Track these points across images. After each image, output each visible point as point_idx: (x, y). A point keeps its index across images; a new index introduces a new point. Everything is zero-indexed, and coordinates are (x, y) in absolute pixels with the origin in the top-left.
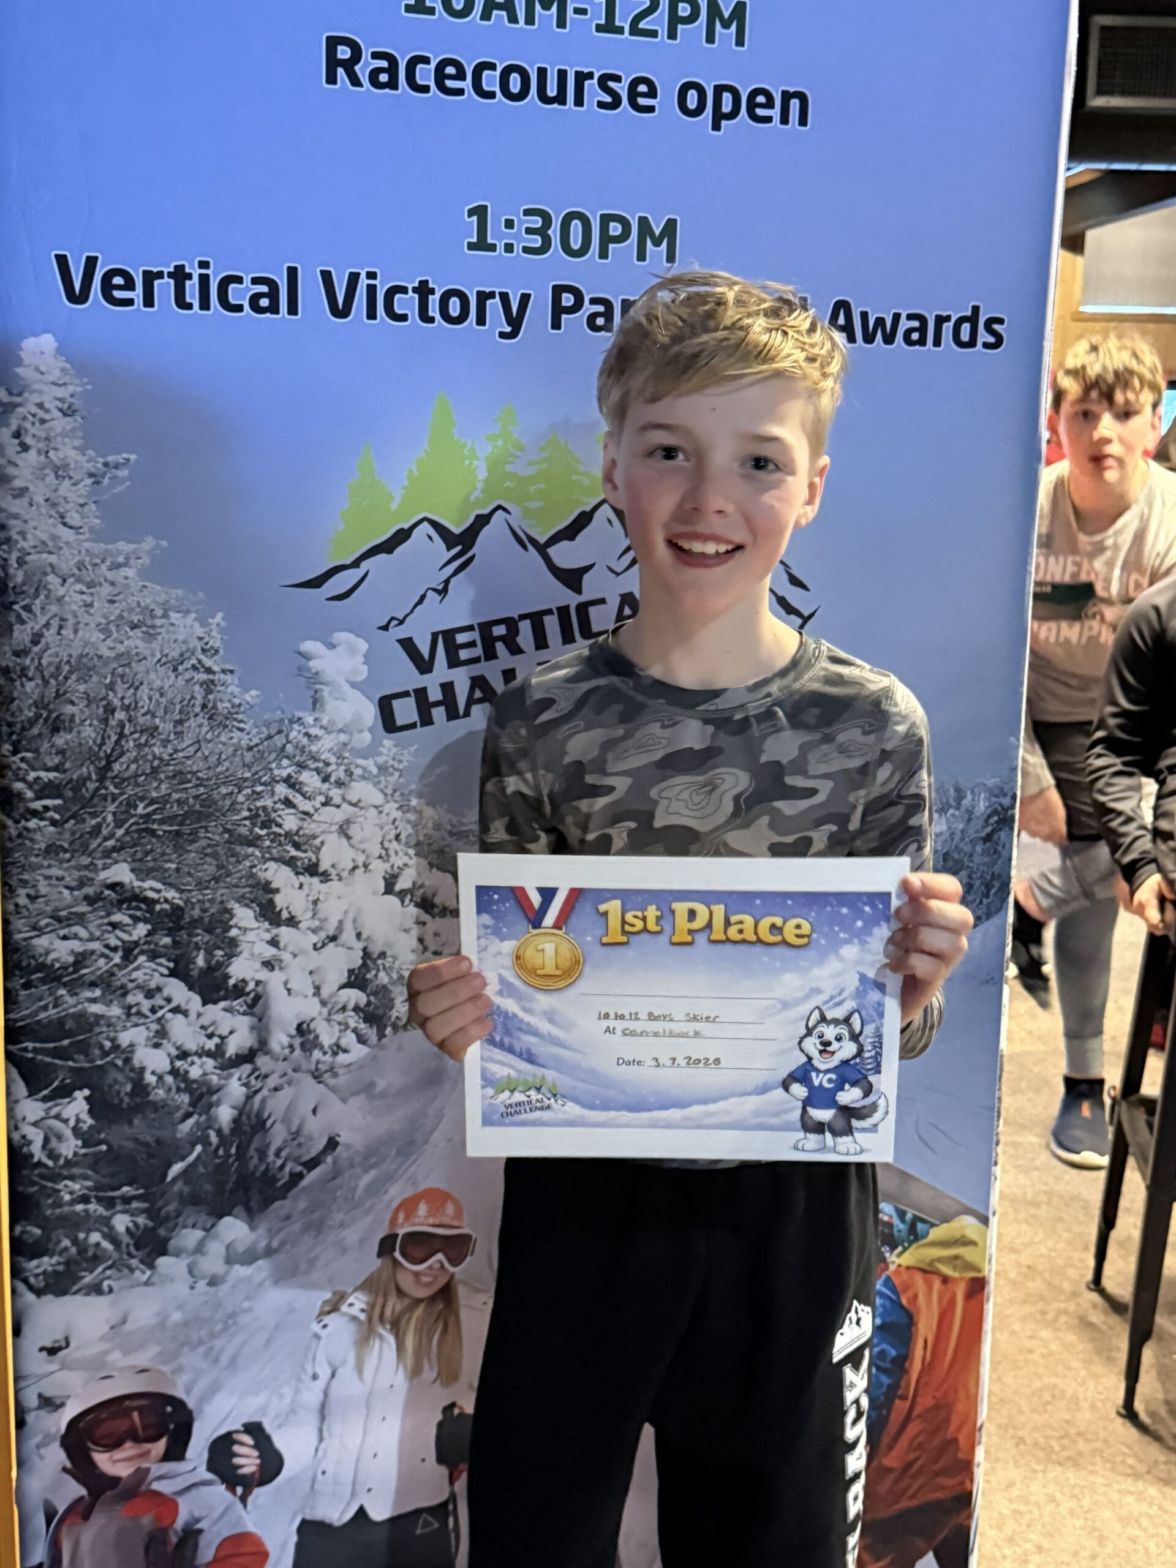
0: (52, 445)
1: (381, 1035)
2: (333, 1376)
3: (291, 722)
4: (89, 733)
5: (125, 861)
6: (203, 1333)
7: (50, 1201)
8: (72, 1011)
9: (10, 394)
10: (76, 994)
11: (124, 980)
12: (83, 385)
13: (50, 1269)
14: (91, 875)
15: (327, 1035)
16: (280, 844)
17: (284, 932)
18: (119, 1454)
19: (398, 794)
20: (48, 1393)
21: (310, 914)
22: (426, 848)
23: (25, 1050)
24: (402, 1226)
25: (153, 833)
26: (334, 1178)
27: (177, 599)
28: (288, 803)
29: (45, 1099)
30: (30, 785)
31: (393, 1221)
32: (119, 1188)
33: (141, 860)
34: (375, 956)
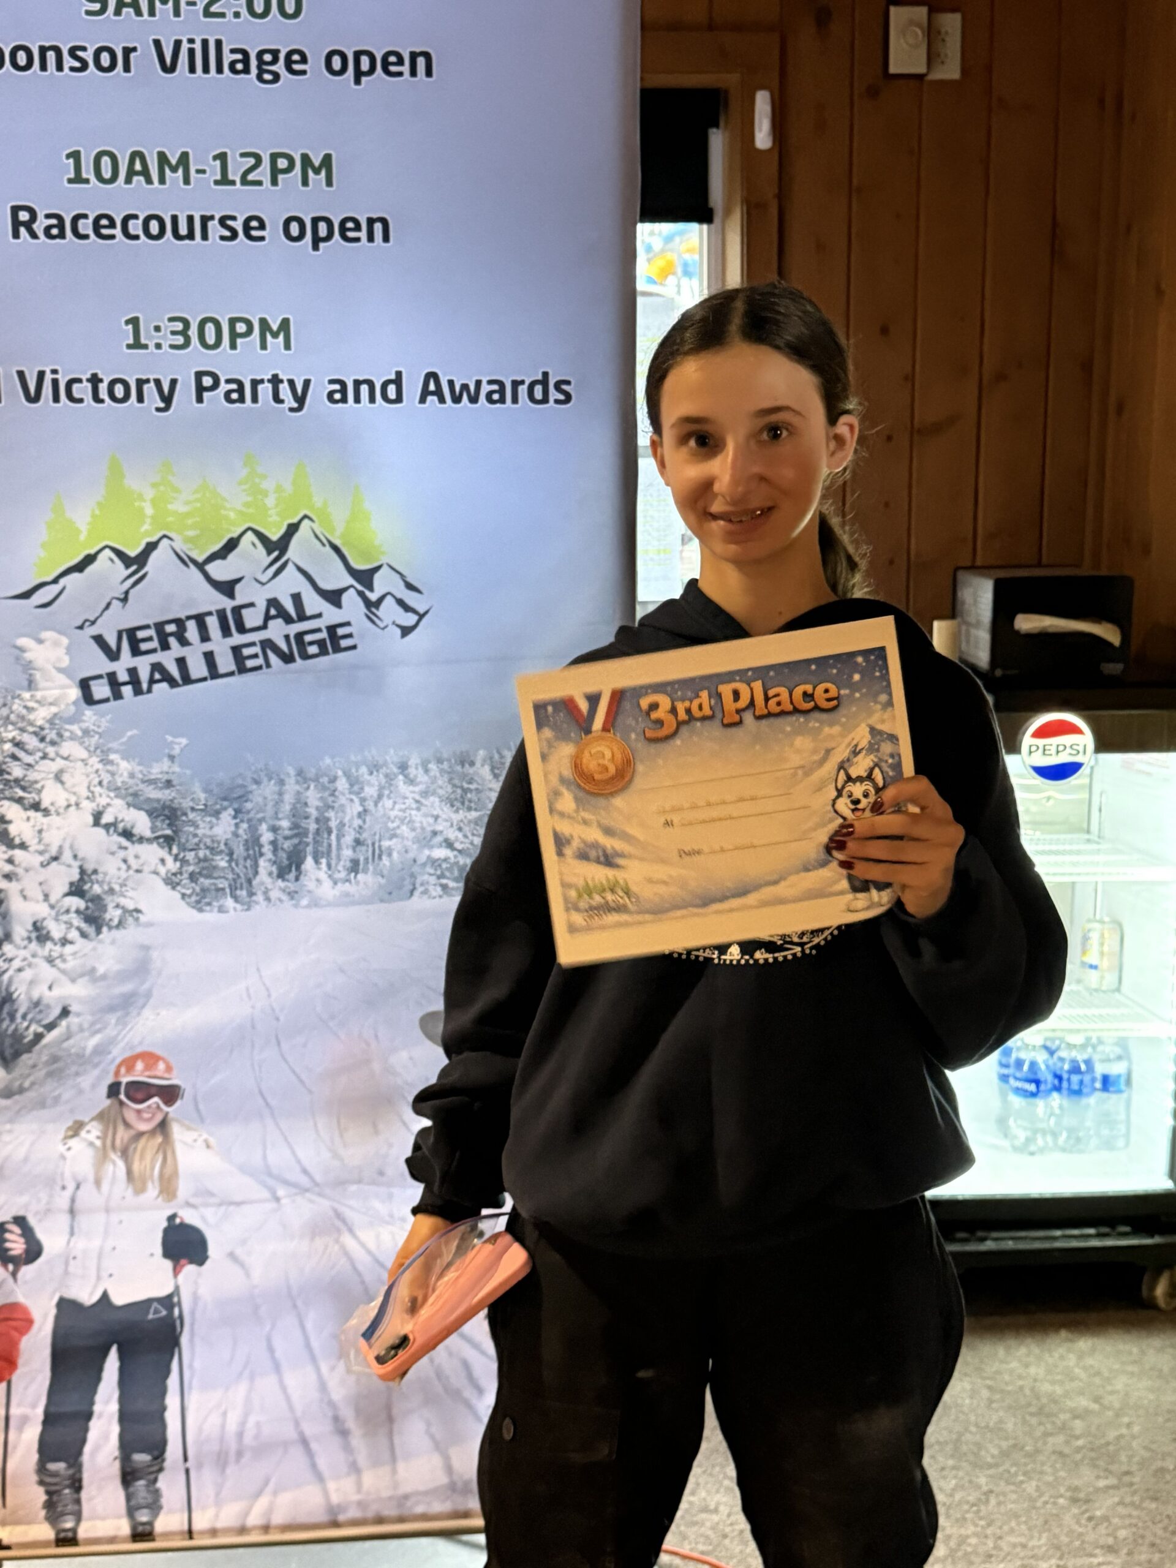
1: (99, 931)
2: (78, 1187)
3: (13, 698)
15: (56, 930)
16: (11, 787)
17: (18, 853)
19: (98, 751)
21: (36, 840)
22: (123, 792)
24: (124, 1076)
26: (68, 1039)
28: (14, 757)
31: (117, 1073)
34: (89, 872)
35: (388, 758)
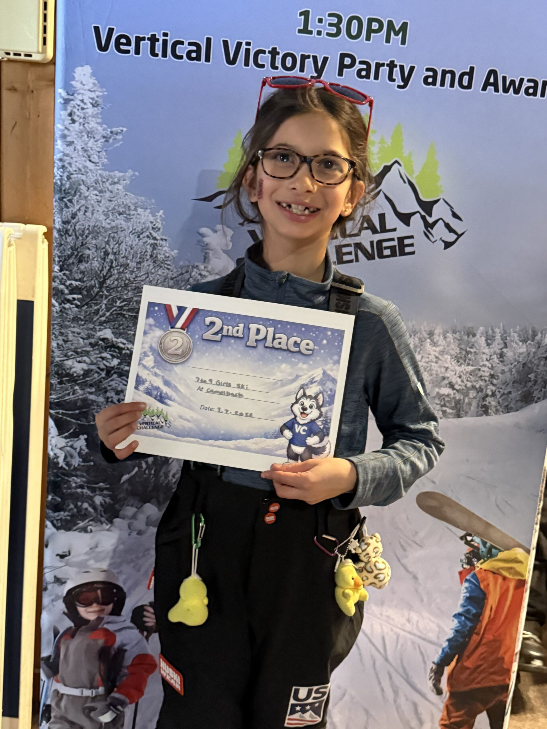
0: (86, 121)
3: (193, 267)
4: (96, 264)
5: (110, 328)
6: (133, 556)
7: (66, 486)
8: (81, 397)
9: (68, 94)
10: (83, 389)
11: (106, 385)
12: (102, 92)
13: (64, 518)
14: (93, 333)
18: (90, 609)
20: (59, 576)
23: (58, 413)
25: (124, 316)
27: (142, 202)
29: (66, 438)
30: (67, 287)
32: (98, 483)
33: (117, 328)
35: (422, 327)
